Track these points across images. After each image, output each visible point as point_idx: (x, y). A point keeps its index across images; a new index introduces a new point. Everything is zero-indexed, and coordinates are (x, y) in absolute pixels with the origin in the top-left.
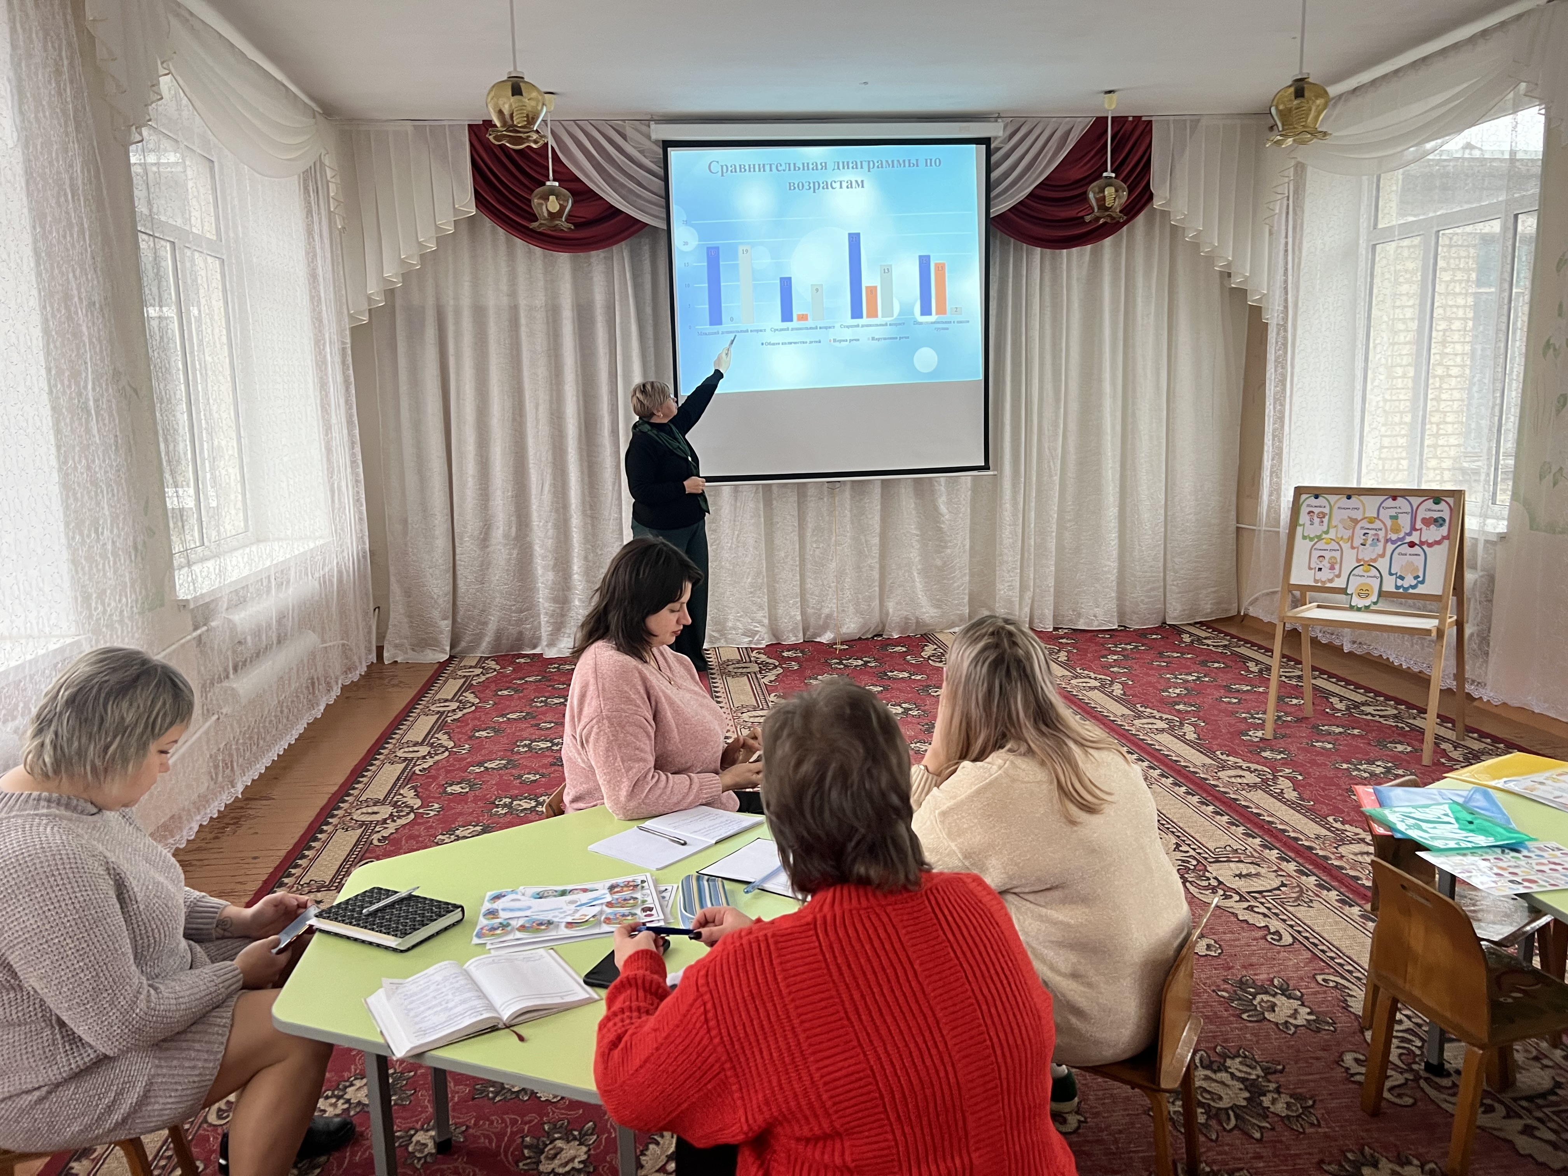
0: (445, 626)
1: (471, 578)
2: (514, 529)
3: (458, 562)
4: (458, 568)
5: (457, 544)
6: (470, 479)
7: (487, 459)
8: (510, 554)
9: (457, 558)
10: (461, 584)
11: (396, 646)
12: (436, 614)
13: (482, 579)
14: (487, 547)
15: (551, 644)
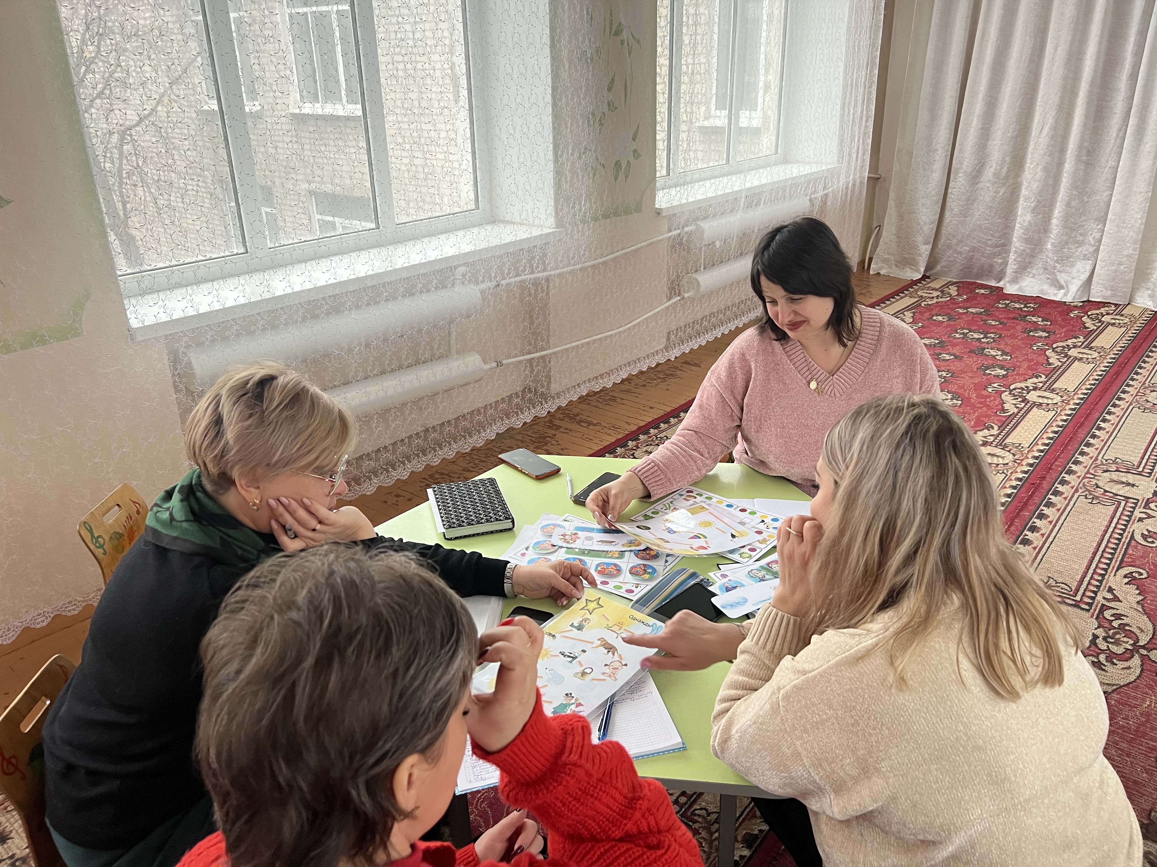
0: (925, 250)
1: (956, 210)
2: (1005, 170)
3: (949, 195)
4: (948, 200)
5: (951, 178)
6: (975, 119)
7: (996, 99)
8: (997, 192)
9: (950, 191)
10: (947, 214)
11: (884, 261)
12: (920, 239)
13: (965, 213)
14: (977, 183)
15: (1014, 281)
